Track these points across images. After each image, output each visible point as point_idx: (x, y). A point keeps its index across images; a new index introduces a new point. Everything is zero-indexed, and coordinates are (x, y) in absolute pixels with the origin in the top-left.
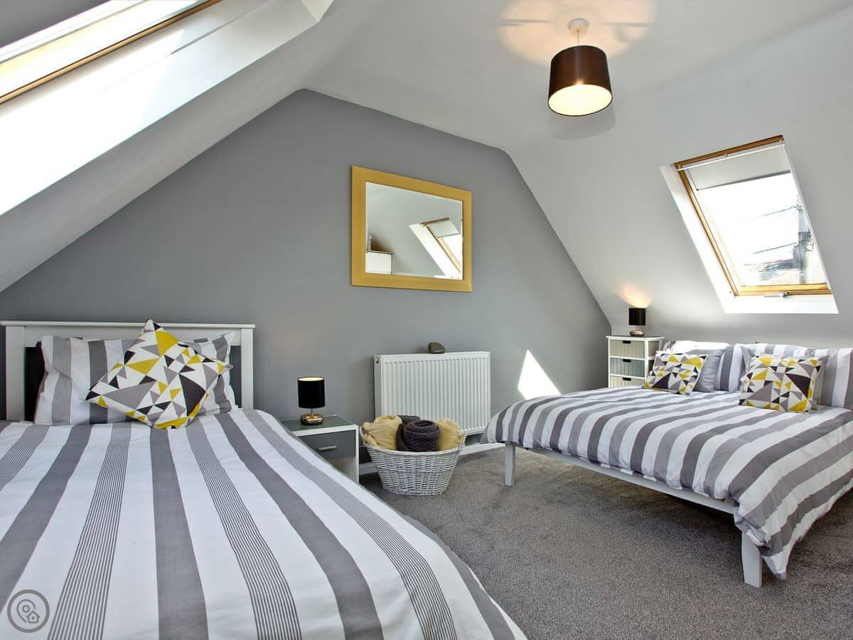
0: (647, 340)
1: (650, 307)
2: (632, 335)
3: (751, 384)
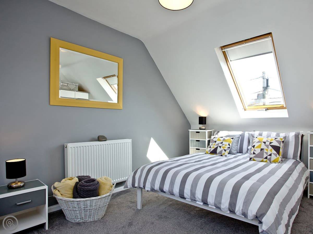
0: (207, 131)
1: (208, 116)
2: (200, 129)
3: (255, 150)
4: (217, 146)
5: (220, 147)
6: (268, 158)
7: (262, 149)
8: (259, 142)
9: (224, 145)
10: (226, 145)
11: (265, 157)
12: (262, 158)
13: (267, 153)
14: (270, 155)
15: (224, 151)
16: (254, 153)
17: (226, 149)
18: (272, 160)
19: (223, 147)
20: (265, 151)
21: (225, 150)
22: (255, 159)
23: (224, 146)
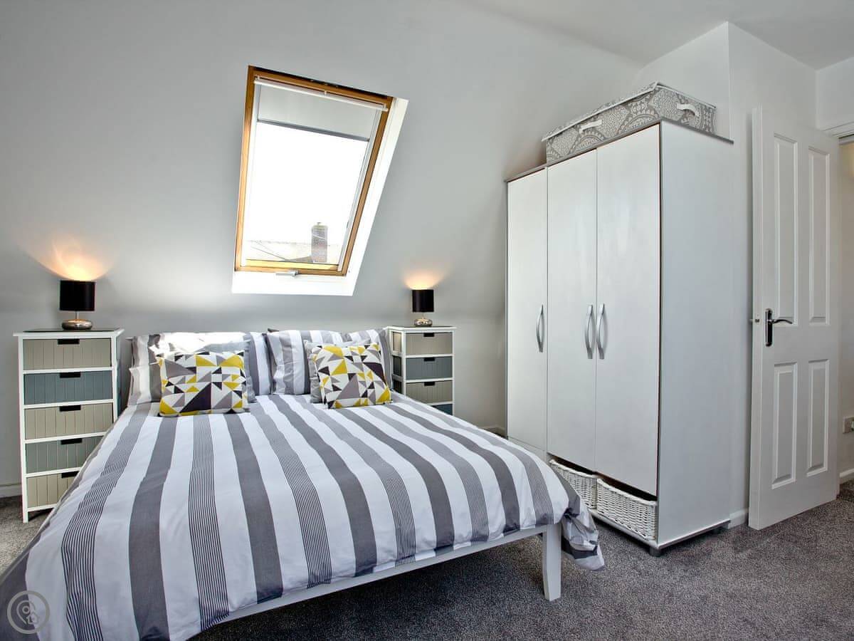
2: (67, 328)
3: (334, 380)
4: (207, 383)
5: (219, 385)
6: (369, 395)
7: (351, 376)
8: (334, 357)
9: (230, 378)
10: (235, 377)
11: (362, 393)
12: (357, 395)
13: (364, 383)
14: (372, 386)
15: (236, 398)
16: (336, 389)
17: (239, 388)
18: (377, 397)
19: (228, 385)
20: (359, 378)
21: (239, 393)
22: (342, 402)
23: (229, 380)
